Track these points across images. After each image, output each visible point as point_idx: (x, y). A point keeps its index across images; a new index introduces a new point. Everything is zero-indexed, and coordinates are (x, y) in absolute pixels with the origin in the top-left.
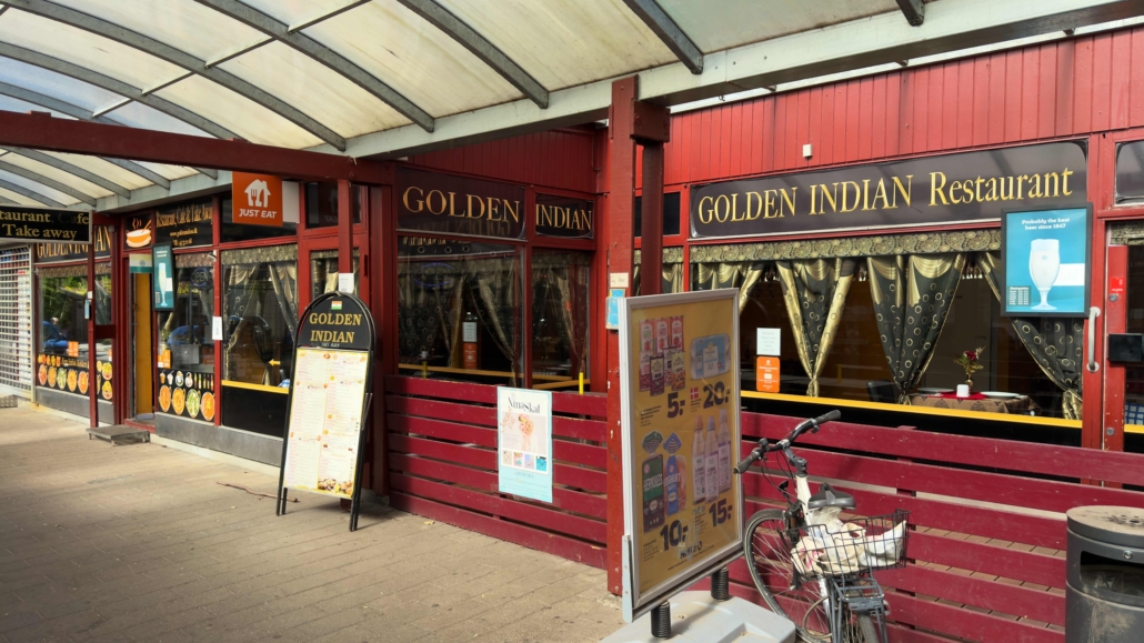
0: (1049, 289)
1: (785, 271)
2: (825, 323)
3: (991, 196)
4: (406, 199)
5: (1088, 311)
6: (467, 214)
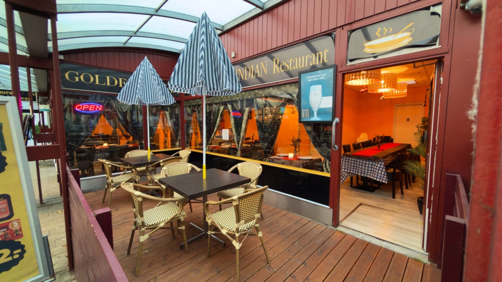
0: (317, 109)
1: (229, 106)
2: (241, 127)
3: (295, 67)
4: (67, 75)
5: (333, 120)
6: (106, 83)
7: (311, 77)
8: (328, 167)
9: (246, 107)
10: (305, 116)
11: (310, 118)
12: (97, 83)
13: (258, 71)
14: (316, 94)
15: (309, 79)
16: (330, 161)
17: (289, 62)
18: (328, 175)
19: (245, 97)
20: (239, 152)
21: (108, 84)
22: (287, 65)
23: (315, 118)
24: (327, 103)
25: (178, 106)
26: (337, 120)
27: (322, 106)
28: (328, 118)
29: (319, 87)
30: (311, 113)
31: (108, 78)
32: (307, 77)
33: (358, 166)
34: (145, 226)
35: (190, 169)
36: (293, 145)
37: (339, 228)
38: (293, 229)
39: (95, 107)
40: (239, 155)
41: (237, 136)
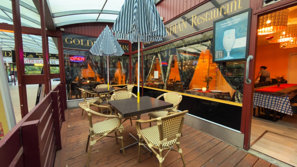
0: (231, 50)
1: (159, 55)
2: (167, 69)
3: (210, 18)
4: (66, 40)
5: (247, 57)
6: (87, 45)
7: (225, 24)
8: (240, 98)
9: (171, 55)
10: (218, 57)
11: (223, 57)
12: (82, 44)
13: (180, 27)
14: (229, 38)
15: (223, 26)
16: (242, 93)
17: (205, 16)
18: (240, 105)
19: (170, 48)
20: (165, 87)
21: (88, 45)
22: (203, 19)
23: (229, 57)
24: (242, 43)
25: (128, 58)
26: (251, 57)
27: (235, 47)
28: (242, 56)
29: (233, 31)
30: (225, 53)
31: (88, 41)
32: (221, 25)
33: (261, 100)
34: (94, 134)
35: (131, 96)
36: (206, 82)
37: (250, 151)
38: (207, 148)
39: (81, 58)
40: (165, 89)
41: (164, 75)
